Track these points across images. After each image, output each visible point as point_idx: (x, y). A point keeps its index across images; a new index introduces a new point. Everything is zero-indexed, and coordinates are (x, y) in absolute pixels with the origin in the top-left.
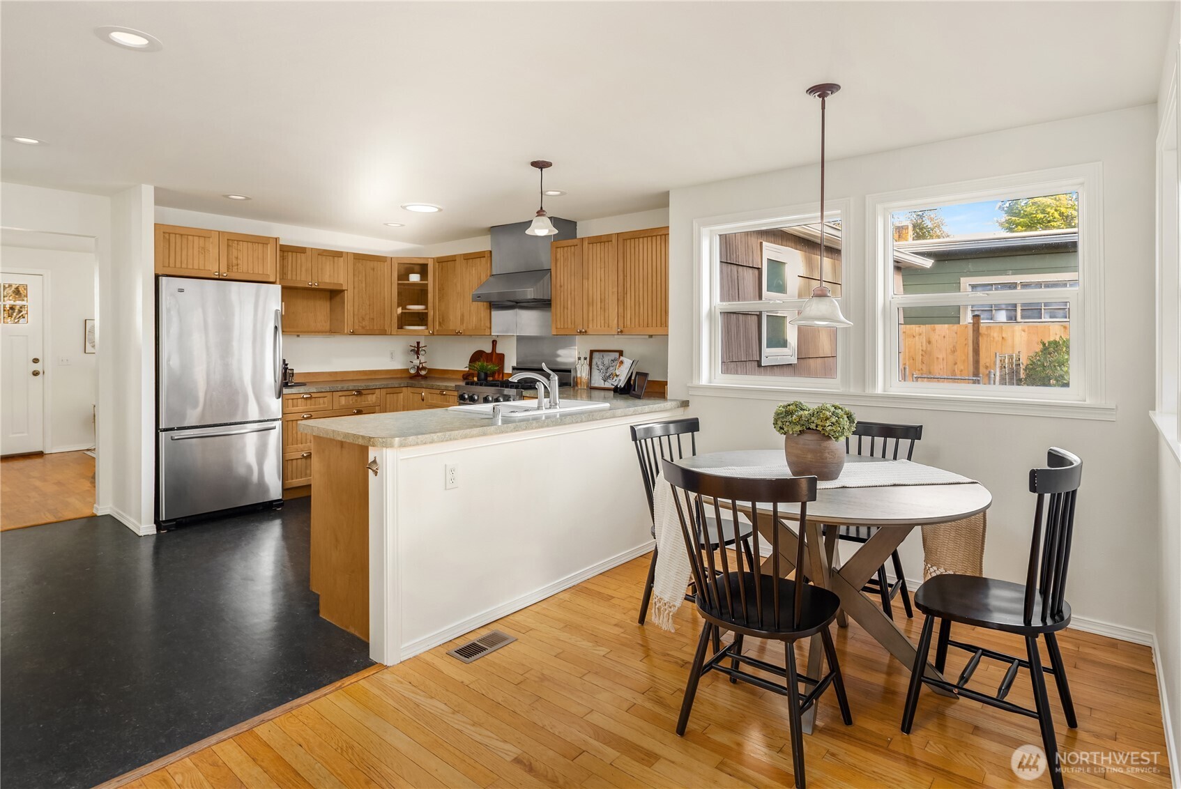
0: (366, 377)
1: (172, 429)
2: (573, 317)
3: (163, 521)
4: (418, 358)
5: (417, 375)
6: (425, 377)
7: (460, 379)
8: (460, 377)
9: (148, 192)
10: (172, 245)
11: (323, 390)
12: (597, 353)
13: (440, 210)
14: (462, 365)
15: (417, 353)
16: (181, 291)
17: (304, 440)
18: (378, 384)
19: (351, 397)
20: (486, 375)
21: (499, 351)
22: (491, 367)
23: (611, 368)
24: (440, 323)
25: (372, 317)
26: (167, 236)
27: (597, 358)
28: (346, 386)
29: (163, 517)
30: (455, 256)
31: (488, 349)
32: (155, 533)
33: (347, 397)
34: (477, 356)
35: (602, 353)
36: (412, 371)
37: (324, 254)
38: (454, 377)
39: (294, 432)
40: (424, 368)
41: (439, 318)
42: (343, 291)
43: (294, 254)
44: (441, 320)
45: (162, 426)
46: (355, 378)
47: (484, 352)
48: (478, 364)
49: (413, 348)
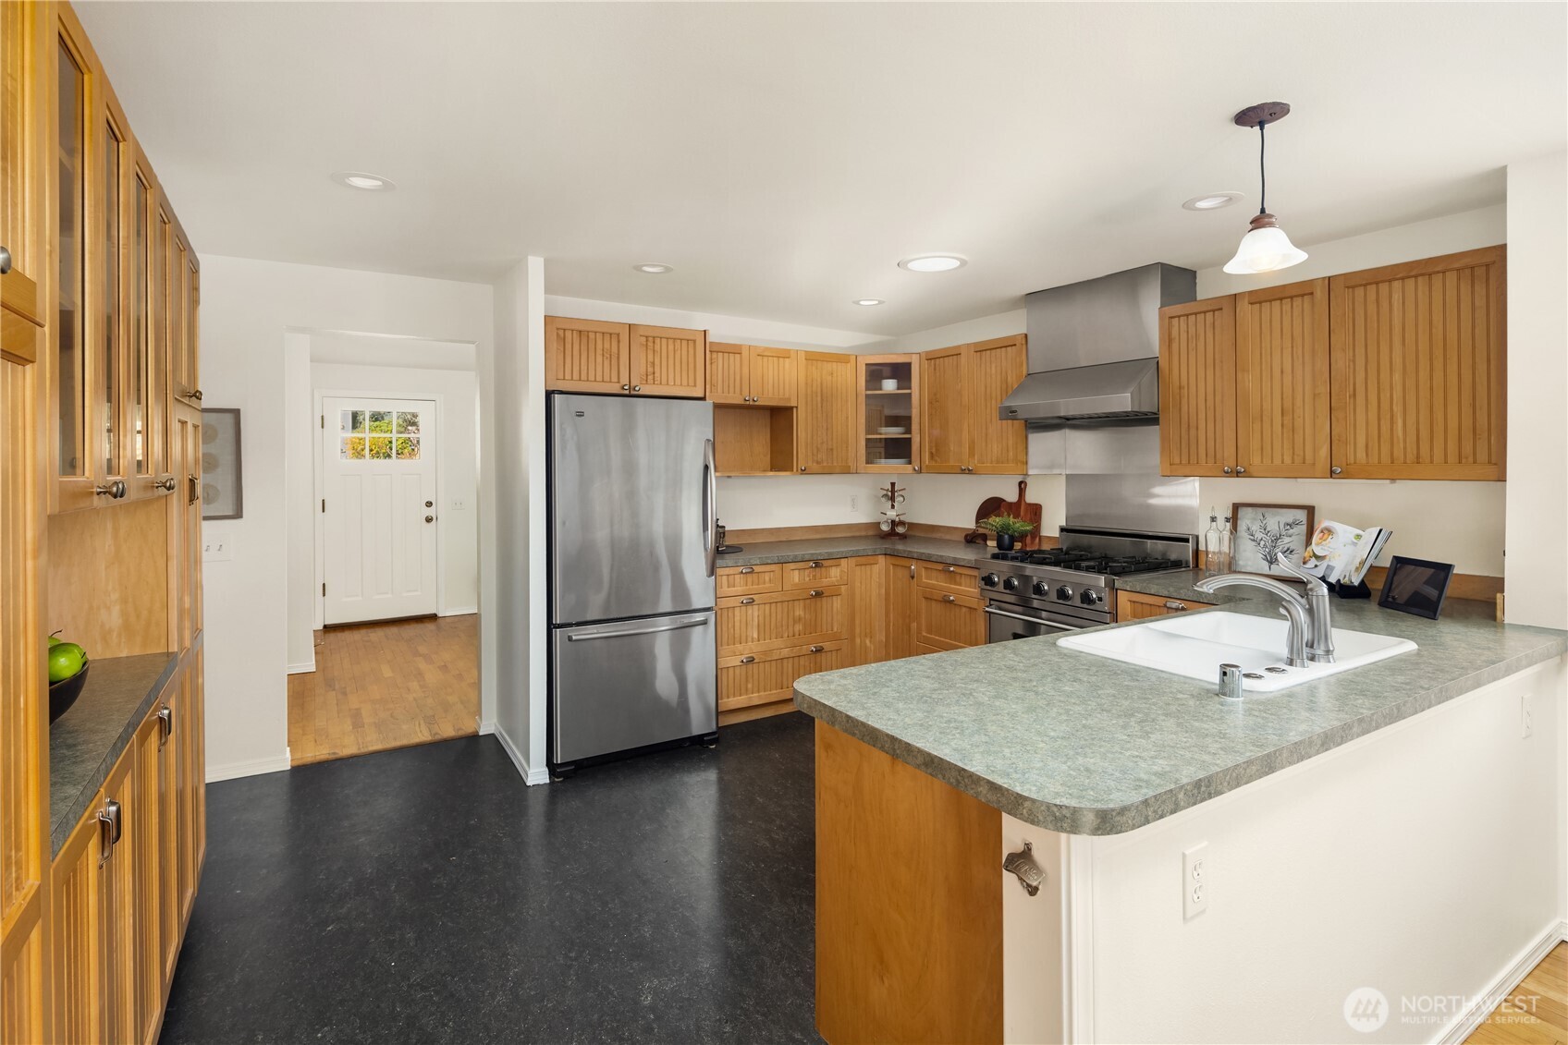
0: (818, 536)
1: (570, 625)
2: (1211, 443)
3: (557, 764)
4: (893, 507)
5: (892, 534)
6: (903, 537)
7: (959, 542)
8: (961, 537)
9: (535, 267)
10: (568, 346)
11: (769, 562)
12: (1250, 509)
13: (963, 263)
14: (965, 519)
15: (892, 499)
16: (580, 414)
17: (743, 638)
18: (843, 549)
19: (807, 572)
20: (1013, 539)
21: (1031, 497)
22: (1019, 525)
23: (1287, 540)
24: (932, 456)
25: (830, 447)
26: (561, 332)
27: (1246, 519)
28: (800, 552)
29: (559, 759)
30: (959, 347)
31: (1012, 497)
32: (548, 781)
33: (802, 572)
34: (991, 507)
35: (1264, 510)
36: (885, 528)
37: (765, 354)
38: (948, 537)
39: (730, 625)
40: (902, 523)
41: (930, 448)
42: (790, 409)
43: (726, 355)
44: (934, 450)
45: (557, 620)
46: (803, 538)
47: (1004, 501)
48: (996, 521)
49: (885, 492)
